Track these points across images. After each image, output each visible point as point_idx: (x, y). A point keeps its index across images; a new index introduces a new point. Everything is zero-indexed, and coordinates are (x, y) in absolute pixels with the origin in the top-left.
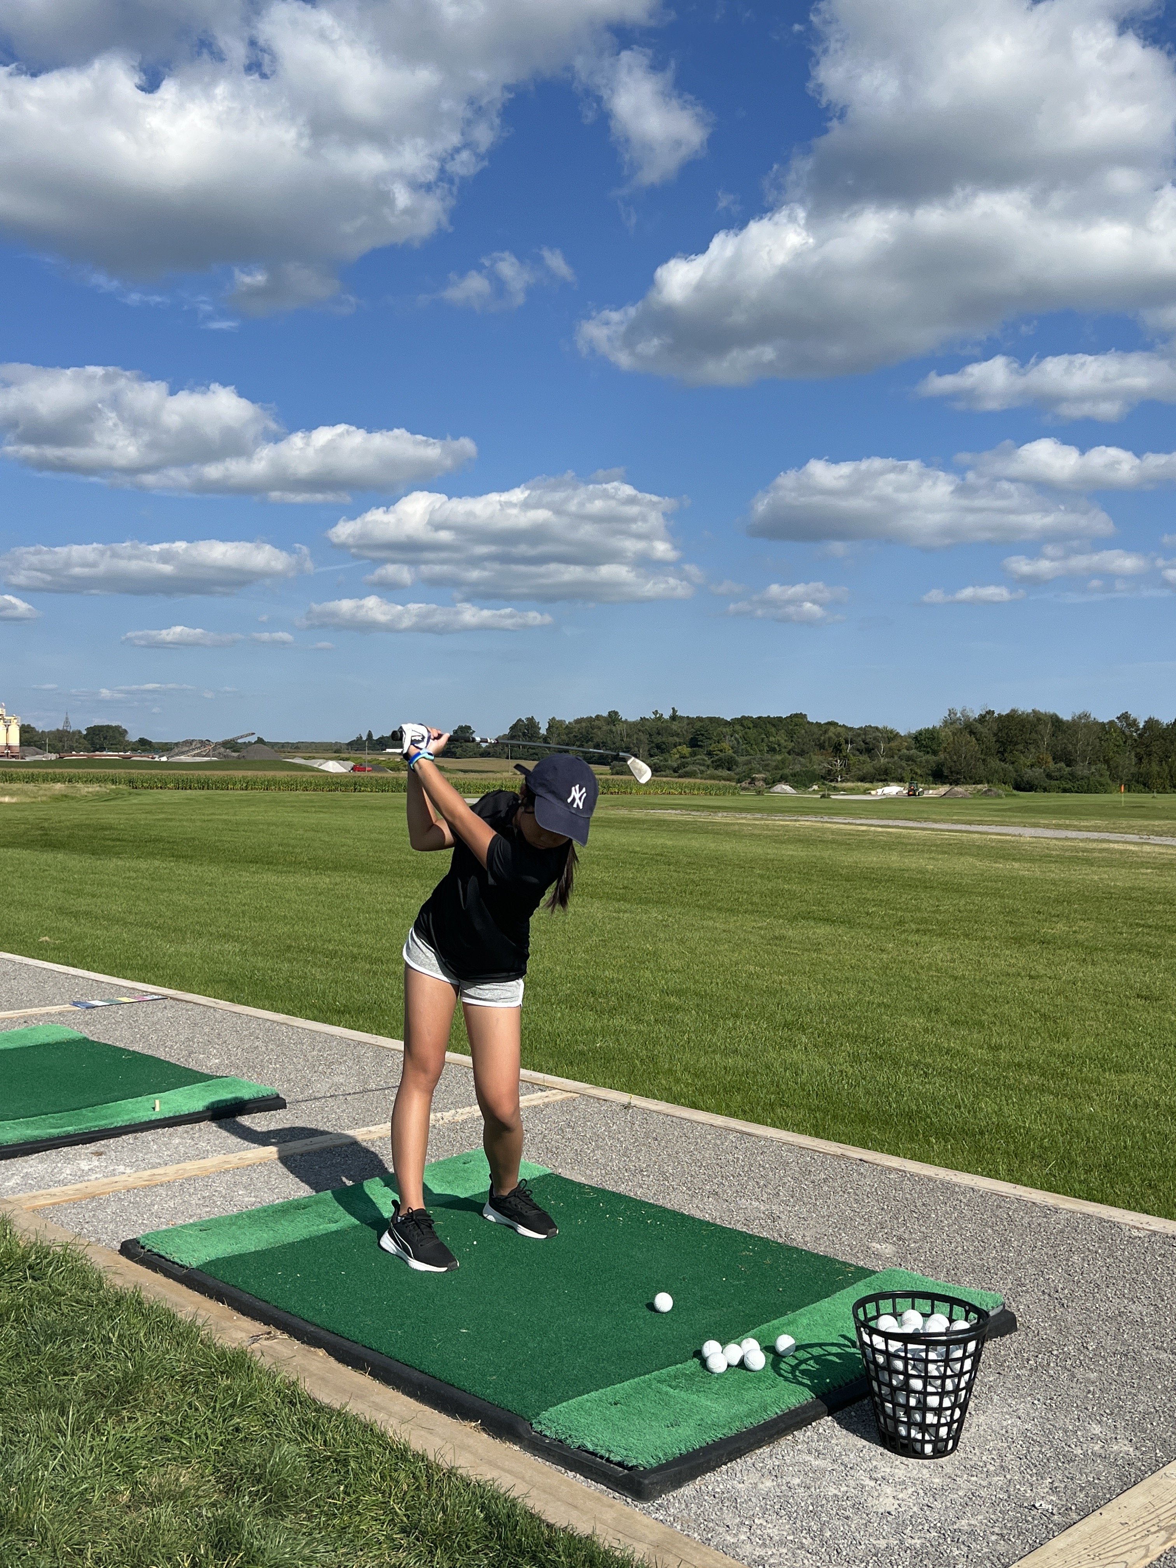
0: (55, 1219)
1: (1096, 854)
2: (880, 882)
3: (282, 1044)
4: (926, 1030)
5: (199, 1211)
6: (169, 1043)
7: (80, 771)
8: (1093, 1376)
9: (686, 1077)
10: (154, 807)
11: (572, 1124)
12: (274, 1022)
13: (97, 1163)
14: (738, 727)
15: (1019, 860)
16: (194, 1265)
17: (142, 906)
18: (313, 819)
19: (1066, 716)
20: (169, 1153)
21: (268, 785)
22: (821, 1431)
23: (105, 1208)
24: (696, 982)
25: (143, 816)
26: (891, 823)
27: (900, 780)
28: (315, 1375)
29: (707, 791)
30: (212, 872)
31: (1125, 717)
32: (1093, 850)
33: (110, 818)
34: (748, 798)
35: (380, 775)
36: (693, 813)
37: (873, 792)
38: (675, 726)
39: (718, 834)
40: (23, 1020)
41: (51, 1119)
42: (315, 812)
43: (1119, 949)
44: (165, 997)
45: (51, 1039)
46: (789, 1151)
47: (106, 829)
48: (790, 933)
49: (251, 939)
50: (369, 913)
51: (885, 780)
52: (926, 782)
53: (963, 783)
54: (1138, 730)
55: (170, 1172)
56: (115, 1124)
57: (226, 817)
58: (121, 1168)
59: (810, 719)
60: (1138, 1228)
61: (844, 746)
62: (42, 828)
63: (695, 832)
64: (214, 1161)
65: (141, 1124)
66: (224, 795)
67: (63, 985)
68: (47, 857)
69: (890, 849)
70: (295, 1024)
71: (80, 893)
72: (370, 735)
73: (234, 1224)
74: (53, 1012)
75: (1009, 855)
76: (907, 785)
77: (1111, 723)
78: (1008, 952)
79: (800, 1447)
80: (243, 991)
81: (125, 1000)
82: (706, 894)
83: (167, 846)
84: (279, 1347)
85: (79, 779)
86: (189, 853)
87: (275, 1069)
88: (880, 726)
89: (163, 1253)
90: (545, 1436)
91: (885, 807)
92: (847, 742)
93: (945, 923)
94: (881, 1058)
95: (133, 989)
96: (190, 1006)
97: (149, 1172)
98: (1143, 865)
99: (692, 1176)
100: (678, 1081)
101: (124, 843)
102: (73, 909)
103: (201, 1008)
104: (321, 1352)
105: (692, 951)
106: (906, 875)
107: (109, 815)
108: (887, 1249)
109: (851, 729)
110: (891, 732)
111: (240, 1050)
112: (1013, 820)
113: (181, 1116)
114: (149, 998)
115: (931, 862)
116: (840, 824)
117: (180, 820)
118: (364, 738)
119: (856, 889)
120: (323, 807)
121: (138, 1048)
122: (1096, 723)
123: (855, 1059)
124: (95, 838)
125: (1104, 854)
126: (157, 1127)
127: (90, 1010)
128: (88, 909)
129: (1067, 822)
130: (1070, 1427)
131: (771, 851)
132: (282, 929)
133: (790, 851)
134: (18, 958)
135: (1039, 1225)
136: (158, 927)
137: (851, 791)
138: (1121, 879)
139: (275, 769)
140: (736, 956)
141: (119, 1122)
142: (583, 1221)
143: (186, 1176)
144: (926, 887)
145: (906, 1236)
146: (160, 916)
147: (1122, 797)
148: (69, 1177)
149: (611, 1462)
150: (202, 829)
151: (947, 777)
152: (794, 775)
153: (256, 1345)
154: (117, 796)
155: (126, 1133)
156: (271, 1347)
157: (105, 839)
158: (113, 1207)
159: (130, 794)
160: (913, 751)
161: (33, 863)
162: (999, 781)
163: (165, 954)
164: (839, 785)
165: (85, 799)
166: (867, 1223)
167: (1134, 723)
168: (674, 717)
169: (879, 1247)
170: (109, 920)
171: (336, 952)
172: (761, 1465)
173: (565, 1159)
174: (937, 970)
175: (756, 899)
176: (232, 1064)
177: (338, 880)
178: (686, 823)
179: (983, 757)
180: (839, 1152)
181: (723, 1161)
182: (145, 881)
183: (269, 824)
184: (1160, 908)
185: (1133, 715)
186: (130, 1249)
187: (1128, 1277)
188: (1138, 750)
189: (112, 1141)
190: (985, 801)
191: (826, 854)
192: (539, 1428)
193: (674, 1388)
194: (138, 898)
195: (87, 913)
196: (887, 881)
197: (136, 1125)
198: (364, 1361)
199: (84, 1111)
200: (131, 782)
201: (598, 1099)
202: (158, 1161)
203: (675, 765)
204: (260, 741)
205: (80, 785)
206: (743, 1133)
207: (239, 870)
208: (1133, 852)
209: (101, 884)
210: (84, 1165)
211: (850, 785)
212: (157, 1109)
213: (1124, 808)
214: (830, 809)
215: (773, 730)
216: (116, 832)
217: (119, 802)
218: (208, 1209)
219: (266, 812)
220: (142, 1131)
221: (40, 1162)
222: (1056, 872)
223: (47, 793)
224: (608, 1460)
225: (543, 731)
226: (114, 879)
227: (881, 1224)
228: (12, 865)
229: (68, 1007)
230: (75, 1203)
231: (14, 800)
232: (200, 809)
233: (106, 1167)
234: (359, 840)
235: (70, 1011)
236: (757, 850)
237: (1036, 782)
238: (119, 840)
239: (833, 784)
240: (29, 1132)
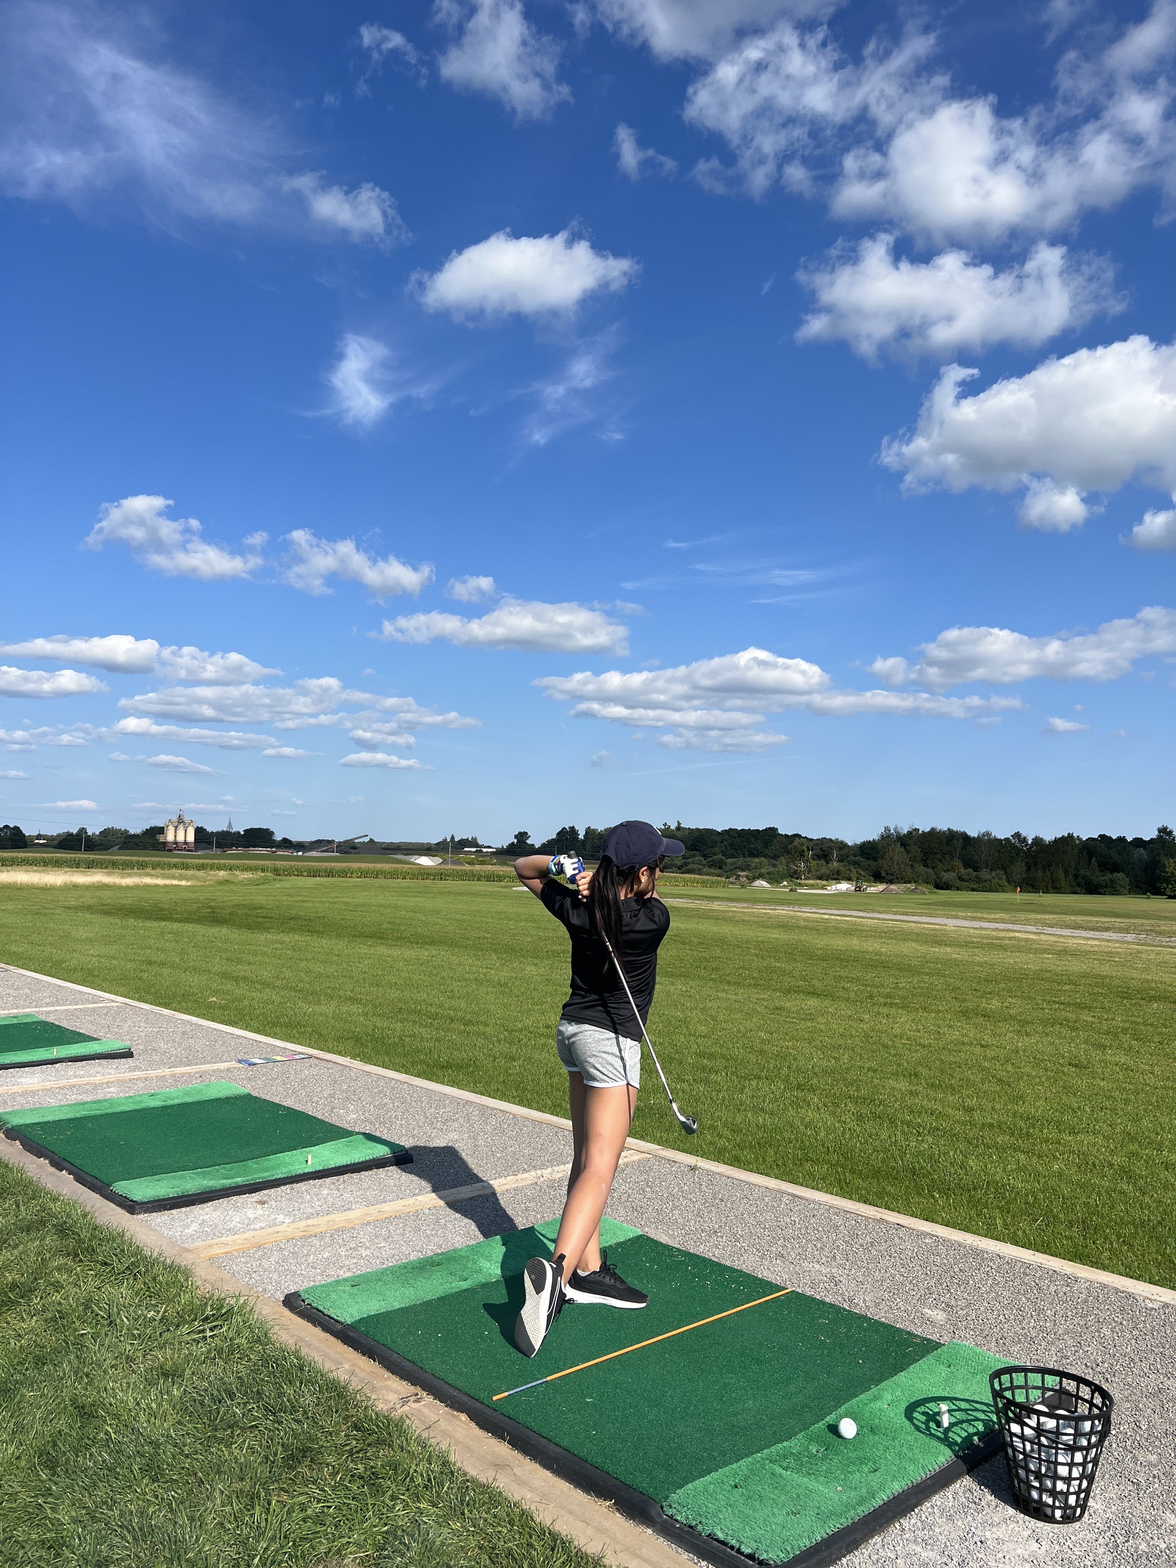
0: (228, 1268)
1: (1007, 942)
2: (848, 961)
3: (405, 1101)
4: (911, 1093)
5: (347, 1263)
6: (315, 1099)
7: (238, 862)
8: (1153, 1458)
9: (726, 1132)
10: (293, 891)
11: (650, 1184)
12: (398, 1081)
13: (260, 1212)
14: (727, 837)
15: (950, 946)
16: (349, 1321)
17: (287, 973)
18: (412, 902)
19: (973, 833)
20: (320, 1203)
21: (377, 874)
22: (923, 1518)
23: (269, 1258)
24: (721, 1047)
25: (285, 898)
26: (846, 912)
27: (849, 879)
28: (461, 1443)
29: (704, 884)
30: (340, 945)
31: (1017, 835)
32: (1003, 938)
33: (260, 899)
34: (734, 890)
35: (460, 868)
36: (696, 902)
37: (829, 888)
39: (718, 919)
40: (198, 1075)
41: (223, 1170)
42: (414, 896)
43: (1044, 1022)
44: (310, 1057)
45: (223, 1094)
46: (835, 1214)
47: (258, 908)
48: (788, 1004)
49: (371, 1001)
50: (459, 981)
51: (838, 879)
52: (868, 881)
53: (896, 883)
54: (1027, 845)
55: (321, 1223)
56: (276, 1177)
57: (346, 900)
58: (281, 1218)
59: (780, 832)
60: (1150, 1299)
61: (806, 853)
62: (211, 907)
63: (700, 917)
64: (357, 1213)
65: (296, 1176)
66: (344, 882)
67: (230, 1044)
68: (214, 931)
69: (850, 934)
70: (414, 1083)
71: (239, 961)
72: (453, 838)
73: (380, 1280)
74: (222, 1068)
75: (942, 941)
76: (854, 883)
77: (1007, 839)
78: (959, 1024)
79: (907, 1536)
80: (367, 1047)
81: (279, 1058)
82: (716, 969)
83: (304, 923)
84: (426, 1411)
85: (237, 868)
86: (321, 929)
87: (401, 1125)
88: (833, 838)
89: (321, 1308)
90: (676, 1520)
91: (837, 900)
92: (808, 850)
93: (905, 998)
94: (880, 1117)
95: (285, 1049)
96: (330, 1065)
97: (304, 1223)
98: (1045, 951)
99: (758, 1237)
100: (720, 1136)
101: (272, 920)
102: (235, 974)
103: (340, 1068)
104: (464, 1417)
105: (714, 1018)
106: (868, 957)
107: (259, 896)
108: (939, 1316)
109: (811, 840)
110: (842, 842)
111: (372, 1106)
112: (938, 912)
113: (328, 1170)
114: (297, 1057)
115: (883, 945)
116: (807, 913)
117: (313, 902)
118: (448, 840)
119: (831, 968)
120: (419, 892)
121: (289, 1103)
122: (996, 840)
123: (860, 1118)
124: (250, 915)
125: (1013, 942)
126: (309, 1179)
127: (251, 1068)
128: (246, 975)
129: (979, 915)
130: (1148, 1517)
131: (762, 934)
132: (394, 994)
133: (775, 935)
134: (194, 1019)
135: (1065, 1293)
136: (299, 991)
137: (812, 887)
138: (1030, 963)
139: (382, 863)
140: (749, 1024)
141: (279, 1174)
142: (676, 1284)
143: (335, 1227)
144: (884, 967)
145: (953, 1302)
146: (301, 981)
147: (1018, 897)
148: (239, 1225)
149: (742, 1554)
150: (330, 909)
151: (884, 878)
152: (769, 874)
153: (406, 1408)
154: (265, 881)
155: (284, 1184)
156: (419, 1411)
157: (258, 917)
158: (276, 1256)
159: (275, 880)
160: (859, 858)
161: (204, 936)
162: (923, 881)
163: (305, 1014)
164: (803, 882)
165: (241, 883)
166: (916, 1288)
167: (1025, 840)
168: (679, 828)
169: (931, 1313)
170: (262, 984)
171: (437, 1014)
172: (876, 1557)
173: (649, 1219)
174: (907, 1039)
175: (755, 975)
176: (366, 1120)
177: (434, 953)
178: (693, 910)
179: (910, 863)
180: (878, 1216)
181: (783, 1224)
182: (288, 952)
183: (379, 906)
184: (1067, 987)
185: (1024, 834)
186: (292, 1302)
187: (1156, 1350)
188: (1027, 860)
189: (273, 1190)
190: (912, 896)
191: (803, 937)
192: (670, 1512)
193: (786, 1469)
194: (283, 965)
195: (245, 978)
196: (854, 961)
197: (292, 1177)
198: (504, 1430)
199: (250, 1163)
200: (276, 871)
201: (669, 1160)
202: (311, 1211)
203: (679, 863)
204: (371, 840)
205: (238, 873)
206: (794, 1196)
207: (360, 943)
208: (1034, 941)
209: (255, 953)
210: (251, 1214)
211: (811, 882)
212: (309, 1163)
213: (1019, 904)
214: (798, 900)
215: (753, 839)
216: (265, 911)
217: (266, 886)
218: (355, 1261)
219: (376, 896)
220: (297, 1182)
221: (215, 1210)
222: (981, 957)
223: (213, 878)
224: (739, 1551)
225: (581, 837)
226: (265, 949)
227: (928, 1288)
228: (188, 937)
229: (234, 1064)
230: (244, 1252)
231: (189, 884)
232: (327, 893)
233: (268, 1216)
234: (448, 919)
235: (235, 1068)
236: (750, 933)
237: (951, 883)
238: (268, 917)
239: (798, 881)
240: (205, 1182)
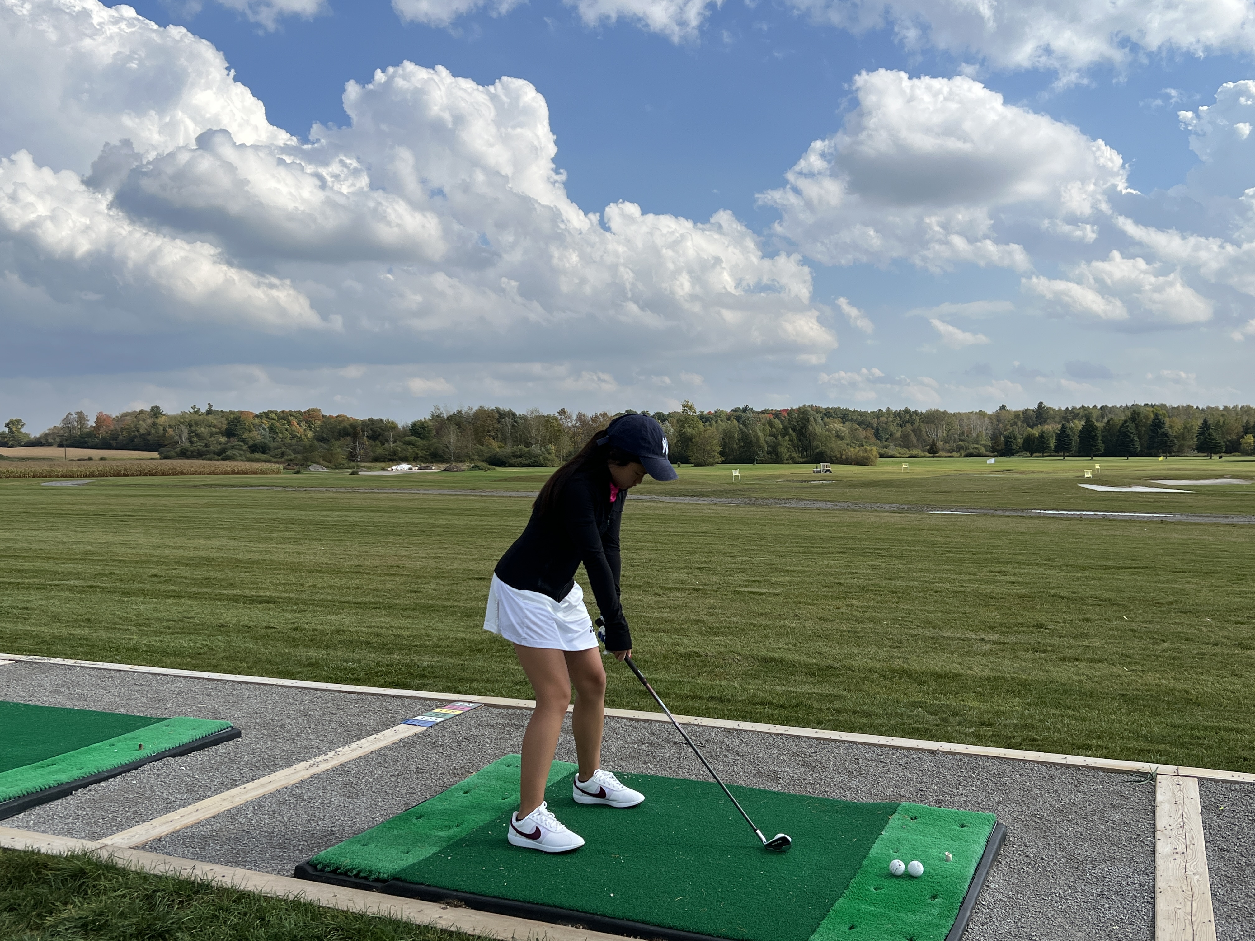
14: (265, 420)
19: (520, 412)
27: (408, 460)
31: (562, 412)
37: (389, 470)
38: (211, 418)
51: (397, 460)
52: (429, 462)
53: (453, 462)
54: (572, 421)
61: (359, 435)
76: (415, 464)
77: (553, 416)
91: (402, 480)
92: (362, 431)
137: (372, 469)
151: (441, 457)
152: (323, 458)
160: (412, 438)
164: (362, 464)
188: (572, 435)
203: (216, 450)
211: (370, 464)
215: (295, 421)
237: (505, 460)
239: (358, 464)
